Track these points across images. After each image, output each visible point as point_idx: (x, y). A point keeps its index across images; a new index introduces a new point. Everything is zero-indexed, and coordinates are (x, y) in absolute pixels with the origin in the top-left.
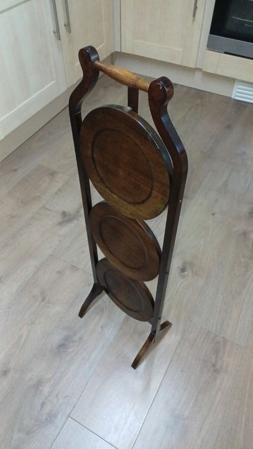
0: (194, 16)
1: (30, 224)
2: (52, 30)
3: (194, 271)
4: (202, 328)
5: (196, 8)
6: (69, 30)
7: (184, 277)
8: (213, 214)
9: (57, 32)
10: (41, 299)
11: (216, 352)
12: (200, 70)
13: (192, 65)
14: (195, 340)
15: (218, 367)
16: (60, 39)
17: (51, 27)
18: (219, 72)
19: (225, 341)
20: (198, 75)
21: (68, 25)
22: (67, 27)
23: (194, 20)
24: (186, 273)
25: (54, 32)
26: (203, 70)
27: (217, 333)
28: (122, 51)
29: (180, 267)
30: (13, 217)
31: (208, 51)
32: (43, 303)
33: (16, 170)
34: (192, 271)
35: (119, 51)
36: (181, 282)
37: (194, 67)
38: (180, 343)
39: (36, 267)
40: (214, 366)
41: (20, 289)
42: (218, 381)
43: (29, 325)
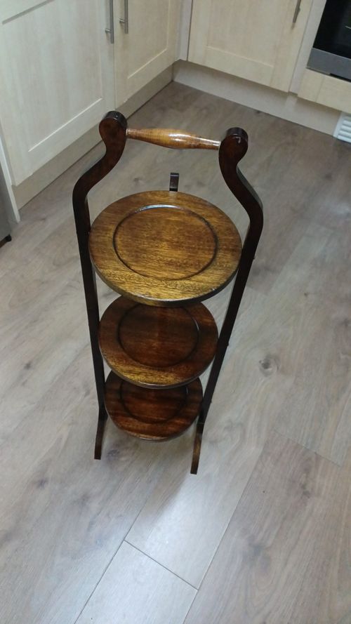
0: (295, 20)
1: (66, 294)
2: (104, 29)
3: (280, 367)
4: (289, 440)
5: (298, 10)
6: (126, 30)
7: (267, 375)
8: (306, 295)
9: (110, 33)
10: (84, 393)
11: (307, 471)
12: (295, 95)
13: (284, 88)
14: (281, 454)
15: (308, 489)
16: (113, 41)
17: (103, 25)
18: (320, 101)
19: (318, 458)
20: (291, 102)
21: (125, 23)
22: (123, 24)
23: (293, 27)
24: (270, 369)
25: (106, 32)
26: (299, 96)
27: (308, 447)
28: (189, 60)
29: (262, 362)
30: (43, 283)
31: (309, 70)
32: (88, 397)
33: (44, 219)
34: (278, 368)
35: (185, 59)
36: (263, 381)
37: (287, 91)
38: (261, 457)
39: (76, 351)
40: (303, 487)
41: (57, 378)
42: (309, 507)
43: (69, 425)
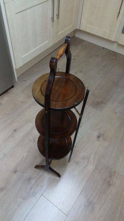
0: (118, 16)
1: (30, 107)
2: (51, 17)
3: (104, 138)
4: (105, 165)
5: (119, 13)
6: (58, 18)
7: (99, 140)
8: (115, 113)
9: (53, 18)
10: (33, 141)
11: (110, 177)
12: (117, 42)
13: (113, 40)
14: (102, 170)
15: (110, 183)
16: (53, 22)
17: (50, 16)
19: (115, 172)
20: (115, 45)
21: (58, 15)
22: (58, 16)
23: (117, 18)
24: (100, 139)
25: (51, 18)
27: (112, 168)
28: (80, 29)
29: (97, 136)
30: (23, 102)
31: (122, 34)
32: (34, 143)
33: (26, 81)
34: (103, 138)
35: (79, 29)
36: (97, 143)
37: (114, 41)
38: (94, 170)
39: (32, 127)
40: (109, 182)
41: (24, 135)
42: (110, 190)
43: (27, 152)
